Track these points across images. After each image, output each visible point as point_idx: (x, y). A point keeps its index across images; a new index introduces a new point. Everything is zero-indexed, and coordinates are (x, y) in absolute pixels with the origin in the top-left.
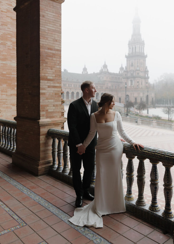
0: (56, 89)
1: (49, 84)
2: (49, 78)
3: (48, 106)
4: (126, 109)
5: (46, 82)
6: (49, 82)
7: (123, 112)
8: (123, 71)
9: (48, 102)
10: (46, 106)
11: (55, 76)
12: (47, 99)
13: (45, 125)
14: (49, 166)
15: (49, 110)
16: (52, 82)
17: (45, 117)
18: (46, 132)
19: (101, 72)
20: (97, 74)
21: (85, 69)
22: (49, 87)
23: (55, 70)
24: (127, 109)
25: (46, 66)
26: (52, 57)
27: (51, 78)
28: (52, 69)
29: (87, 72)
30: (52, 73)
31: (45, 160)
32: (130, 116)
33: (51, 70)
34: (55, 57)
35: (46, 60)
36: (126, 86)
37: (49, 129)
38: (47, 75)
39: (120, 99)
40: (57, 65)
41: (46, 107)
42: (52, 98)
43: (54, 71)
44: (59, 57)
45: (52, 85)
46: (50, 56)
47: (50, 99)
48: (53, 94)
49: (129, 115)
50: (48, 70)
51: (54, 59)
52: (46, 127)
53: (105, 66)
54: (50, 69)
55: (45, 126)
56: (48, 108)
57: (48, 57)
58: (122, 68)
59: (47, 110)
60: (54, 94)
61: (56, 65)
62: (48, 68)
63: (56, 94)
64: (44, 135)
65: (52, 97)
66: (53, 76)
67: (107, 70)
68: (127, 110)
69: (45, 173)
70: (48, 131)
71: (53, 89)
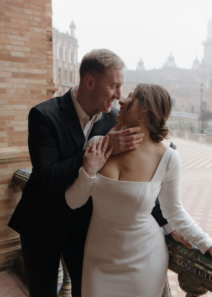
0: (33, 81)
1: (14, 70)
2: (13, 54)
3: (12, 118)
4: (201, 122)
5: (8, 63)
6: (15, 63)
7: (197, 127)
8: (198, 66)
9: (15, 109)
10: (8, 119)
11: (29, 51)
12: (11, 103)
13: (7, 161)
14: (17, 250)
15: (17, 129)
16: (22, 65)
17: (7, 143)
18: (10, 177)
19: (166, 68)
20: (159, 71)
21: (141, 64)
22: (15, 75)
23: (31, 39)
24: (203, 123)
25: (5, 27)
26: (22, 7)
27: (21, 55)
28: (22, 35)
29: (144, 68)
30: (23, 44)
31: (7, 237)
32: (207, 133)
33: (18, 38)
34: (29, 8)
35: (7, 14)
36: (202, 88)
37: (17, 169)
38: (8, 47)
39: (192, 108)
40: (35, 26)
41: (9, 122)
42: (24, 100)
43: (28, 40)
44: (40, 8)
45: (23, 70)
46: (16, 5)
47: (18, 103)
48: (26, 91)
49: (205, 131)
50: (11, 37)
51: (28, 11)
52: (9, 165)
53: (171, 59)
54: (16, 33)
55: (6, 164)
56: (13, 123)
57: (10, 6)
58: (196, 62)
59: (11, 129)
60: (29, 93)
61: (32, 26)
62: (13, 32)
63: (33, 92)
64: (3, 184)
65: (22, 99)
66: (25, 52)
67: (174, 64)
68: (202, 125)
69: (7, 265)
70: (15, 174)
71: (27, 81)
